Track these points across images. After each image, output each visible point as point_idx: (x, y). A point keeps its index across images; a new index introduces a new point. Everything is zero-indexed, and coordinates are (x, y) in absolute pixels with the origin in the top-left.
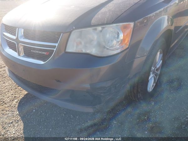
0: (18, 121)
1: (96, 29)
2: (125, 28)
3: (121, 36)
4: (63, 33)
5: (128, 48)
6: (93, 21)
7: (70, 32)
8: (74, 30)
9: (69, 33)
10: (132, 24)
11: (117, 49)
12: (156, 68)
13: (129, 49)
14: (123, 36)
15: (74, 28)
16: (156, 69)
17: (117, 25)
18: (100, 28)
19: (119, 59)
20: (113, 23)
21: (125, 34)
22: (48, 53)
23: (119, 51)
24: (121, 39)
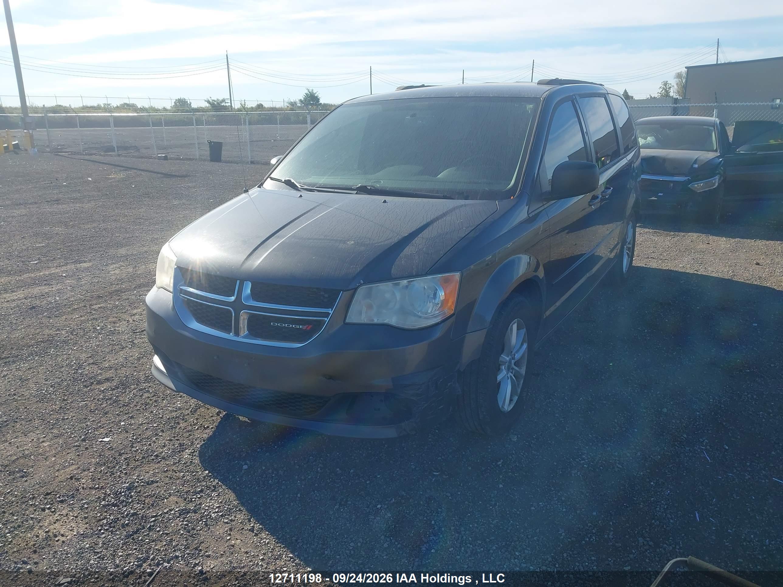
0: (214, 486)
1: (398, 284)
2: (447, 281)
3: (441, 294)
4: (344, 291)
5: (453, 314)
6: (394, 271)
7: (356, 289)
8: (361, 285)
9: (352, 291)
10: (457, 276)
11: (436, 317)
12: (513, 359)
13: (455, 316)
14: (444, 294)
15: (362, 282)
16: (513, 361)
17: (433, 278)
18: (405, 282)
19: (439, 333)
20: (426, 274)
21: (448, 292)
22: (311, 326)
23: (438, 320)
24: (441, 298)
